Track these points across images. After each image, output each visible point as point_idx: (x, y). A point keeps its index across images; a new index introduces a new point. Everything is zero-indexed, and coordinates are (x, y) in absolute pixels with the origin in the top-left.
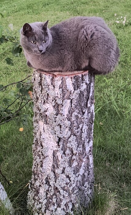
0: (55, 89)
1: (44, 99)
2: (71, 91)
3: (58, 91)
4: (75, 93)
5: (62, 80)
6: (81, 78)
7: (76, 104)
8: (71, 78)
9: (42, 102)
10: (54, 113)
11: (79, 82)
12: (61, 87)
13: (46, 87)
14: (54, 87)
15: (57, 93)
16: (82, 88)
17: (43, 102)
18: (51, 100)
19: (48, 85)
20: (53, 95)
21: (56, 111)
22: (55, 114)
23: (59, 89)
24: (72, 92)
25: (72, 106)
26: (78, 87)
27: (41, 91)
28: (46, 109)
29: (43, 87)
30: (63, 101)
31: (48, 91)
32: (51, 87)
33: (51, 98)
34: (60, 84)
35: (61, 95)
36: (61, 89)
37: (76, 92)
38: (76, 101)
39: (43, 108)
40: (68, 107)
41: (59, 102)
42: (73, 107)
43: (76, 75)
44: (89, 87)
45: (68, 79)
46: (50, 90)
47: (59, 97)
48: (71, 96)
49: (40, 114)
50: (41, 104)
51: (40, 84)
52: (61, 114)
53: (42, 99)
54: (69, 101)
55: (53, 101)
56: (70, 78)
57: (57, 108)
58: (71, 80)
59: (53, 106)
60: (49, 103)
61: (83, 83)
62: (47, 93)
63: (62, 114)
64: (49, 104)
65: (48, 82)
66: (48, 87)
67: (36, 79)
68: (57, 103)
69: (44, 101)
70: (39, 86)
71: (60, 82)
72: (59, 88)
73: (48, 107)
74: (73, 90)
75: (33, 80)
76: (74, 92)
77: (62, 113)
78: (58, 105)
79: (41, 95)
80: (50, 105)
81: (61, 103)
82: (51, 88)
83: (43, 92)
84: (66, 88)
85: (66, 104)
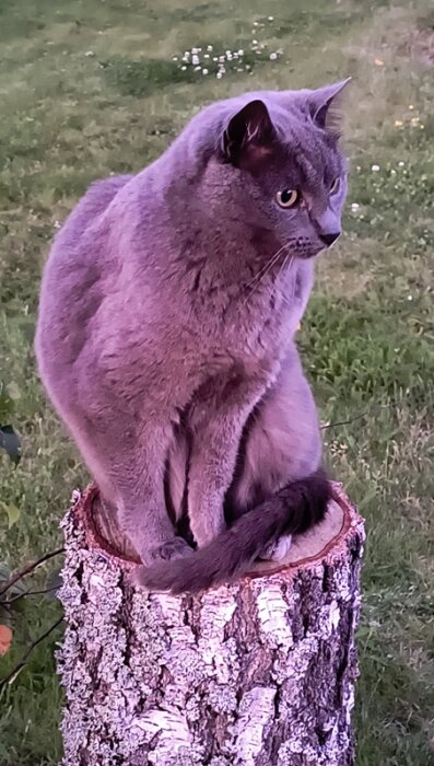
0: (201, 642)
1: (142, 693)
2: (281, 645)
3: (215, 652)
4: (296, 655)
5: (236, 598)
6: (321, 582)
7: (297, 702)
8: (284, 587)
9: (127, 704)
10: (195, 755)
11: (312, 599)
12: (231, 630)
13: (155, 635)
14: (196, 631)
15: (210, 662)
16: (323, 628)
17: (133, 702)
18: (181, 696)
19: (166, 627)
20: (191, 670)
21: (201, 743)
22: (199, 757)
23: (225, 640)
24: (285, 650)
25: (277, 714)
26: (307, 623)
27: (124, 654)
28: (149, 737)
29: (141, 636)
30: (239, 697)
31: (168, 655)
32: (181, 635)
33: (182, 684)
34: (229, 618)
35: (230, 667)
36: (231, 641)
37: (303, 647)
38: (297, 691)
39: (133, 731)
40: (264, 720)
41: (222, 701)
42: (282, 717)
43: (303, 567)
44: (346, 612)
45: (265, 594)
46: (174, 649)
47: (223, 679)
48: (276, 667)
49: (115, 757)
50: (124, 713)
51: (122, 620)
52: (227, 757)
53: (127, 693)
54: (270, 693)
55: (187, 699)
56: (278, 588)
57: (206, 732)
58: (280, 596)
59: (188, 722)
60: (169, 708)
61: (328, 602)
62: (161, 662)
63: (235, 755)
64: (165, 714)
65: (165, 609)
66: (167, 634)
67: (92, 597)
68: (209, 708)
69: (142, 702)
70: (116, 631)
71: (227, 611)
72: (222, 636)
73: (163, 724)
74: (289, 643)
75: (78, 601)
76: (290, 649)
77: (233, 751)
78: (215, 715)
79: (125, 671)
80: (173, 718)
81: (233, 706)
82: (180, 638)
83: (135, 660)
84: (258, 633)
85: (254, 708)
